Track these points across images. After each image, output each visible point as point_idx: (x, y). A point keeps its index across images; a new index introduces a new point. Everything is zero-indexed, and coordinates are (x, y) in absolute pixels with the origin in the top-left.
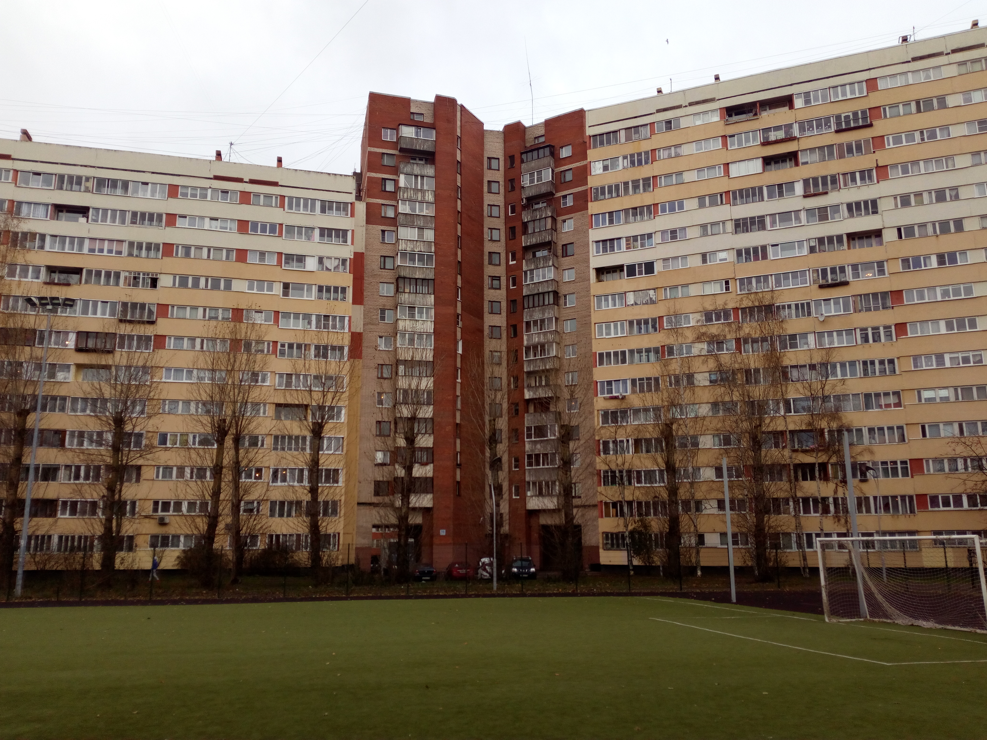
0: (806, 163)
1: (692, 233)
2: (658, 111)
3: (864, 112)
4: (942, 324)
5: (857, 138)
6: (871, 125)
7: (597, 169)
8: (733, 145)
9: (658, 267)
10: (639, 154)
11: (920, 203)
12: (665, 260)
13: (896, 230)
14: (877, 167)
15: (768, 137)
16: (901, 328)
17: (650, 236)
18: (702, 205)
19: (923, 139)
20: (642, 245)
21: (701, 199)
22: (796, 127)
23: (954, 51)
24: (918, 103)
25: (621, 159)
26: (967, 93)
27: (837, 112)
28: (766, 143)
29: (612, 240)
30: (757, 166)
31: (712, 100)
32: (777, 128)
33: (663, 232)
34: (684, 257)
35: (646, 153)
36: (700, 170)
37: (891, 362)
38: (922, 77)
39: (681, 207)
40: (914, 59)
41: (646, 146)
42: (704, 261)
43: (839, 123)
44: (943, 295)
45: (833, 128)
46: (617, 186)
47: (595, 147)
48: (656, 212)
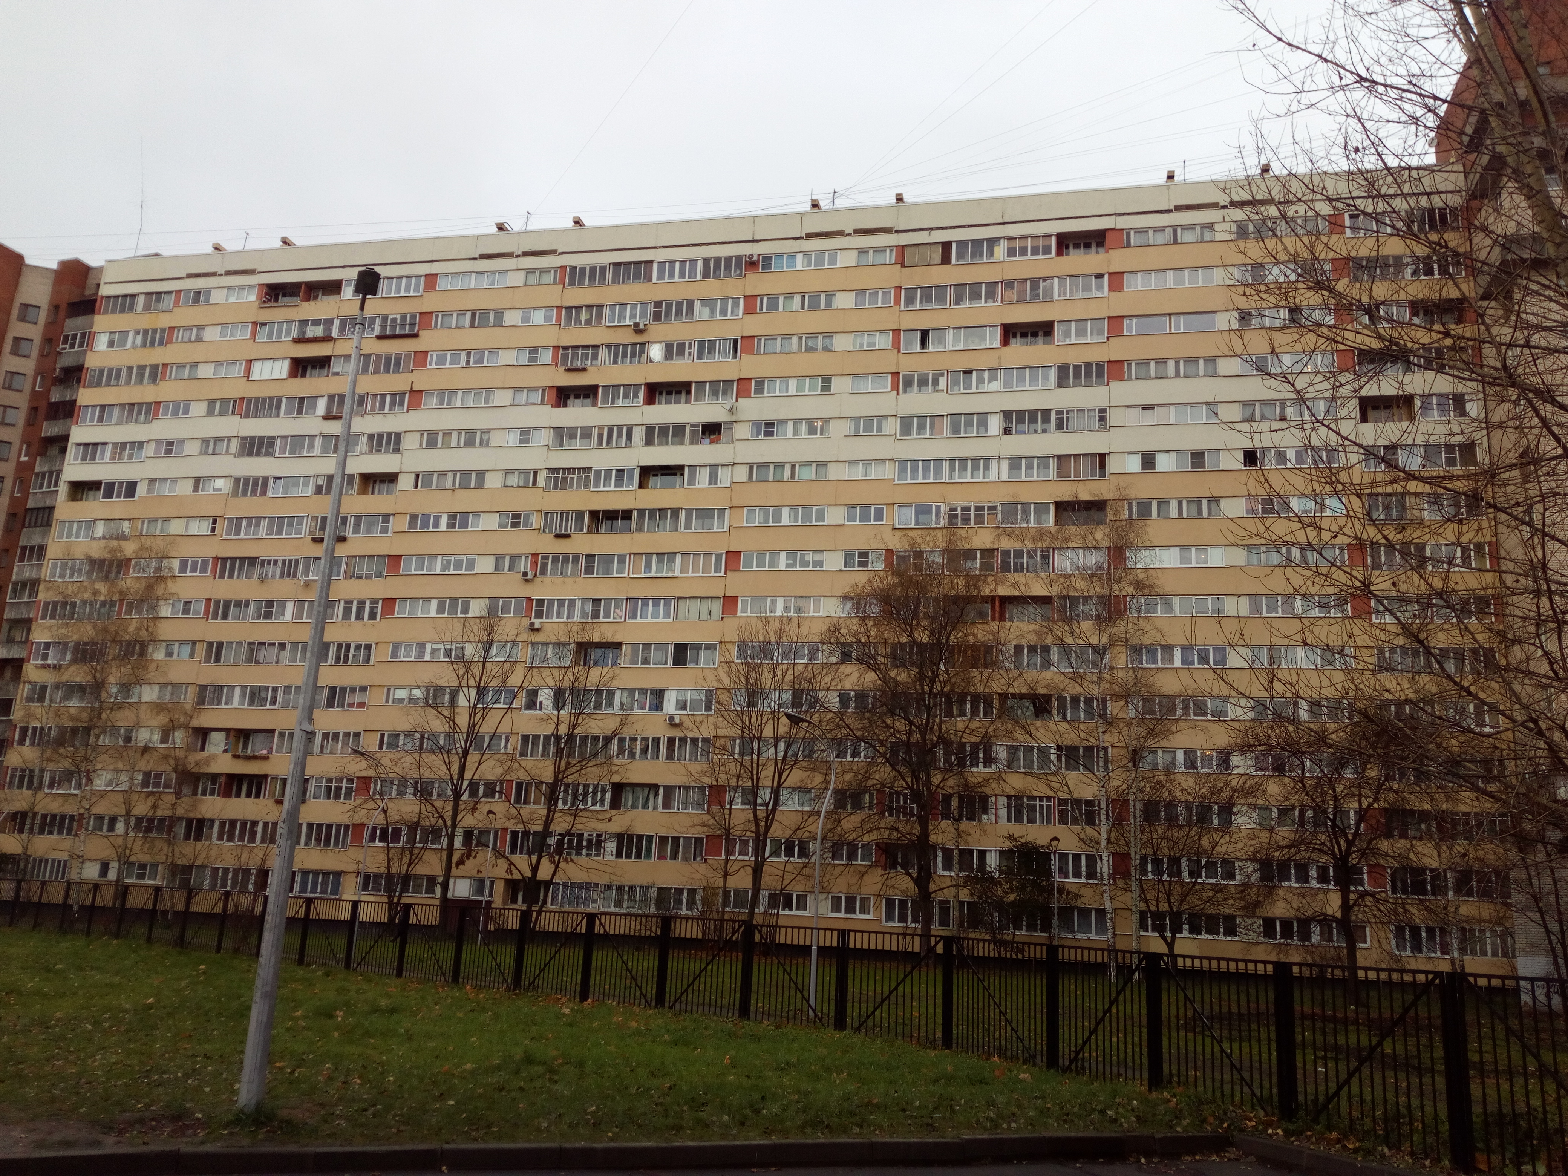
0: (337, 374)
1: (192, 448)
2: (191, 276)
3: (413, 317)
4: (434, 604)
5: (398, 350)
6: (416, 336)
7: (101, 344)
8: (263, 336)
9: (141, 490)
10: (155, 331)
11: (446, 445)
12: (152, 481)
13: (413, 476)
14: (412, 391)
15: (304, 333)
16: (389, 603)
17: (141, 444)
18: (210, 412)
19: (468, 363)
20: (130, 457)
21: (212, 403)
22: (336, 324)
23: (526, 254)
24: (474, 314)
25: (131, 335)
26: (526, 310)
27: (384, 312)
28: (301, 340)
29: (96, 444)
30: (282, 369)
31: (252, 272)
32: (316, 322)
33: (159, 442)
34: (174, 480)
35: (163, 330)
36: (218, 364)
37: (368, 647)
38: (485, 283)
39: (186, 412)
40: (483, 257)
41: (164, 321)
42: (196, 489)
43: (383, 327)
44: (444, 568)
45: (377, 331)
46: (119, 371)
47: (105, 313)
48: (156, 414)
